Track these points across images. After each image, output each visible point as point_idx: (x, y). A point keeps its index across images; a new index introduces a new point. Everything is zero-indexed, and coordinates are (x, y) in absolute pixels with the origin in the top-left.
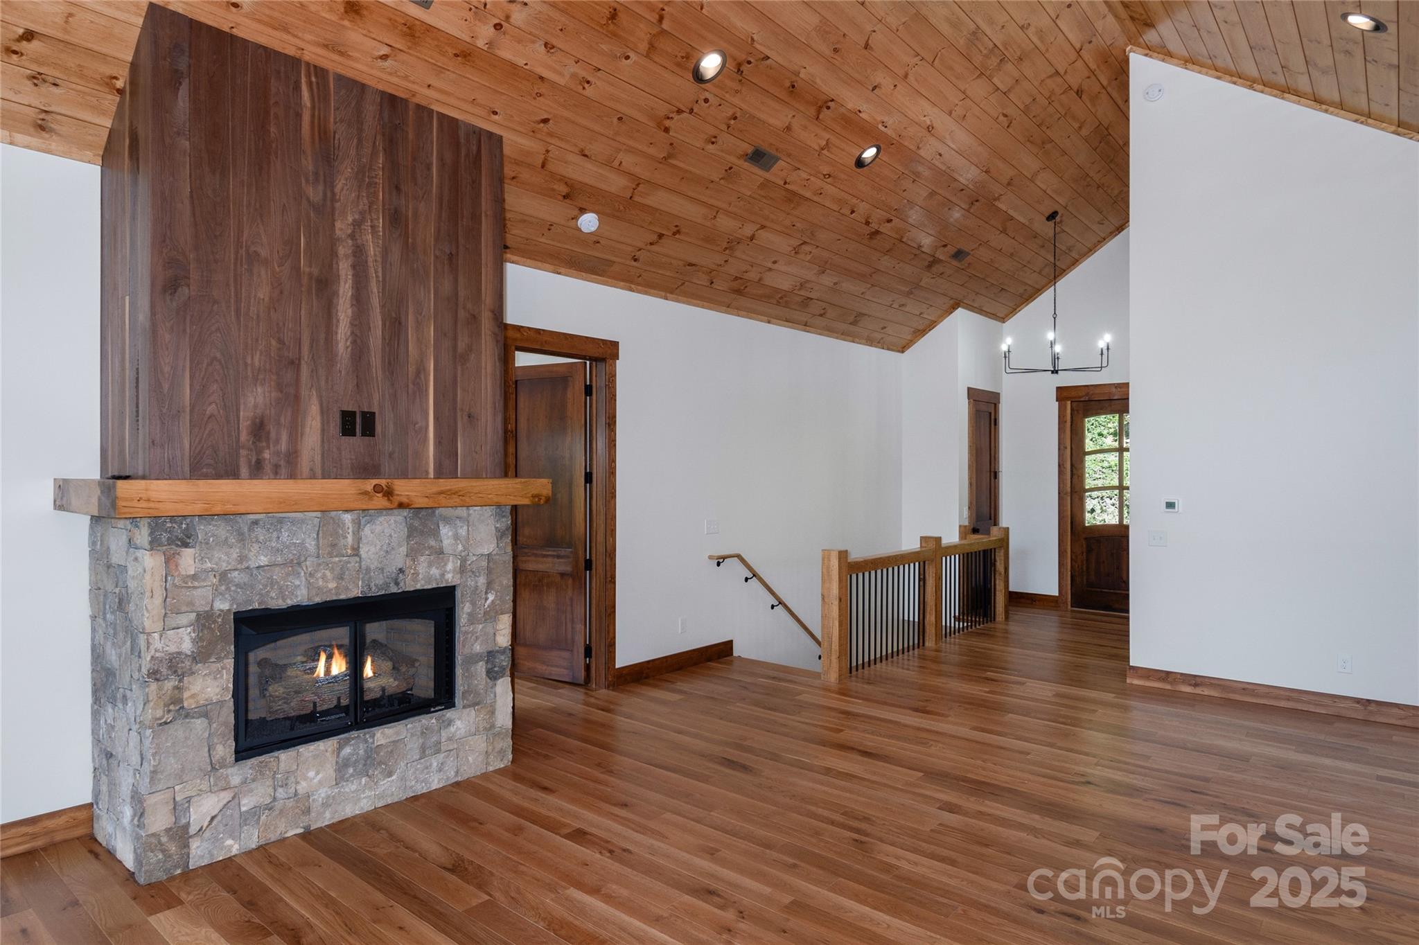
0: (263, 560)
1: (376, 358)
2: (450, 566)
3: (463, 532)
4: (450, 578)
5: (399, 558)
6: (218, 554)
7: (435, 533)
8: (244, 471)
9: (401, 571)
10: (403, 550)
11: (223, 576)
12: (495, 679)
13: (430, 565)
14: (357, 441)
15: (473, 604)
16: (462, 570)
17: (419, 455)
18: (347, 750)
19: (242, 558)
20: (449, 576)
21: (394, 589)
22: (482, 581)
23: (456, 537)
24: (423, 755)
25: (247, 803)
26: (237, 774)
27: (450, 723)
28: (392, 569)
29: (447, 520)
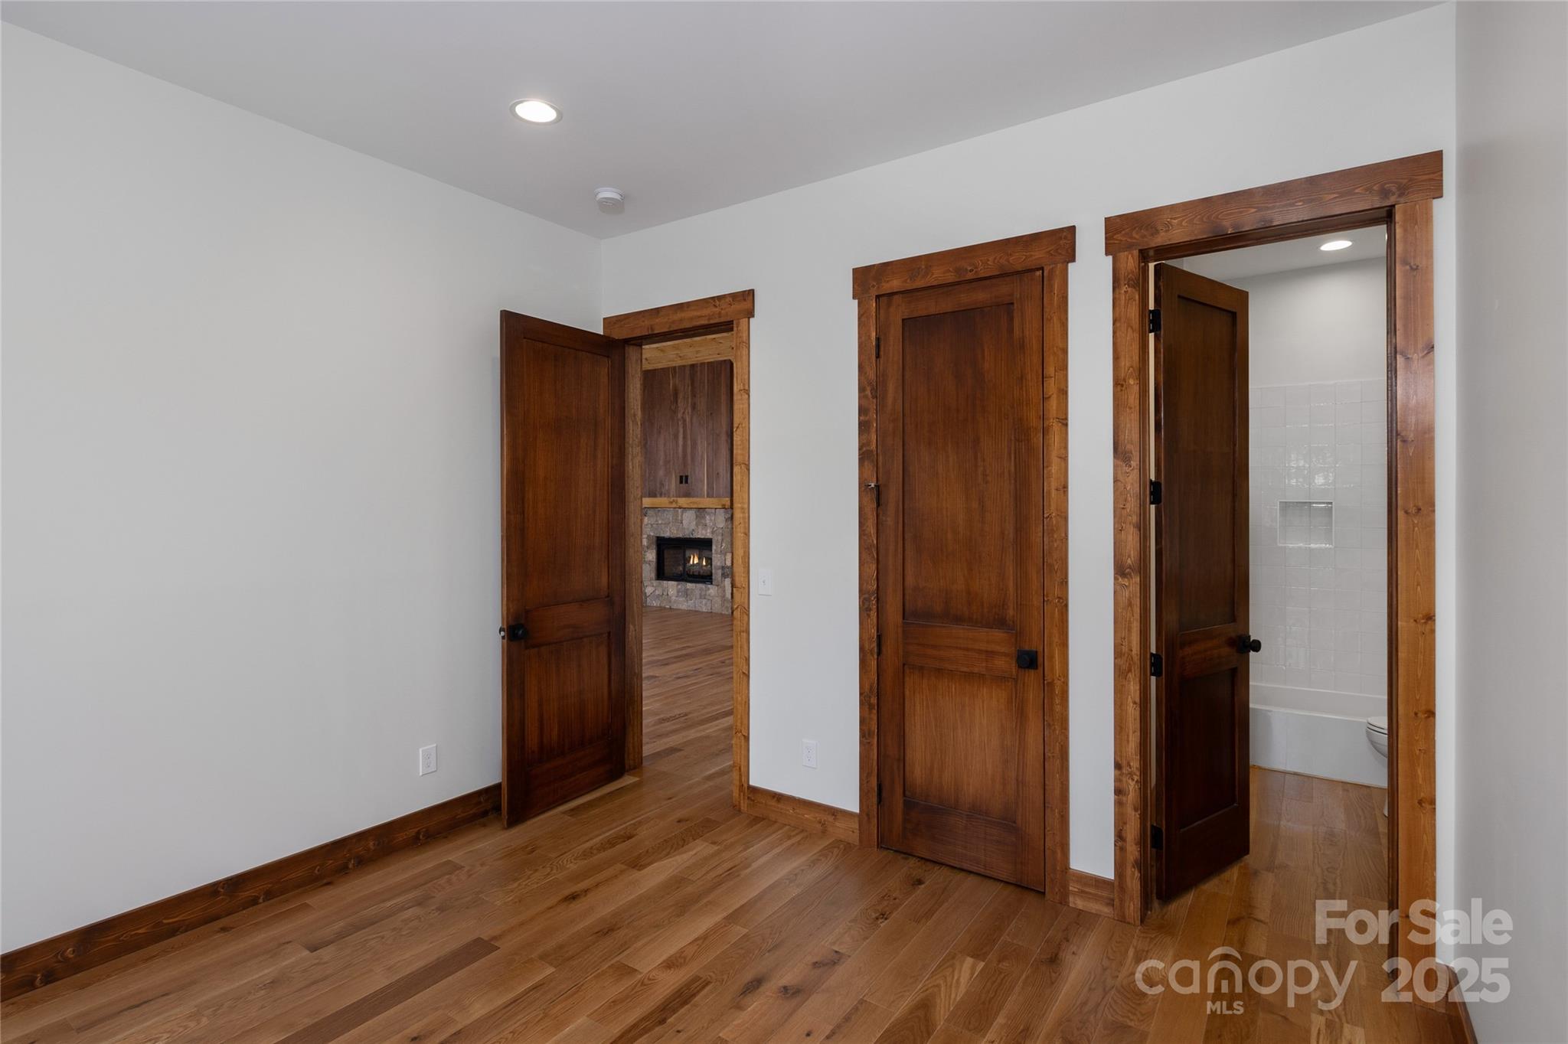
0: (660, 522)
1: (689, 457)
2: (709, 531)
3: (713, 518)
4: (709, 536)
5: (693, 526)
6: (652, 519)
7: (704, 518)
8: (658, 495)
9: (693, 530)
10: (694, 523)
11: (652, 525)
12: (725, 578)
13: (703, 529)
14: (684, 485)
15: (717, 546)
16: (713, 532)
17: (702, 489)
18: (679, 587)
19: (657, 521)
20: (708, 534)
21: (691, 536)
22: (720, 538)
23: (711, 520)
24: (700, 598)
25: (657, 592)
26: (655, 583)
27: (709, 589)
28: (691, 529)
29: (709, 514)
